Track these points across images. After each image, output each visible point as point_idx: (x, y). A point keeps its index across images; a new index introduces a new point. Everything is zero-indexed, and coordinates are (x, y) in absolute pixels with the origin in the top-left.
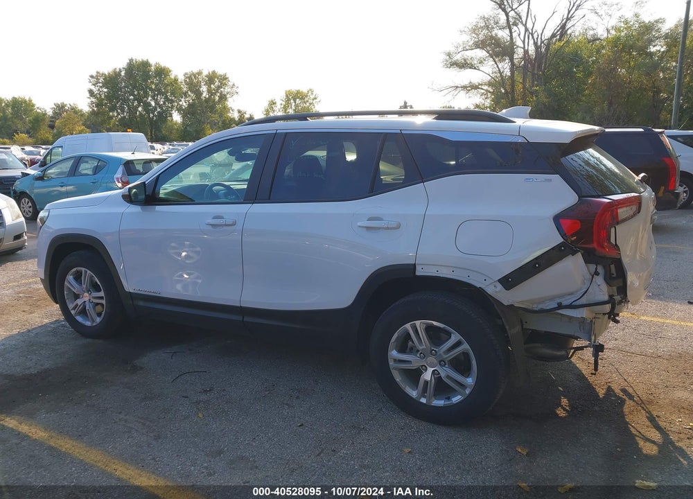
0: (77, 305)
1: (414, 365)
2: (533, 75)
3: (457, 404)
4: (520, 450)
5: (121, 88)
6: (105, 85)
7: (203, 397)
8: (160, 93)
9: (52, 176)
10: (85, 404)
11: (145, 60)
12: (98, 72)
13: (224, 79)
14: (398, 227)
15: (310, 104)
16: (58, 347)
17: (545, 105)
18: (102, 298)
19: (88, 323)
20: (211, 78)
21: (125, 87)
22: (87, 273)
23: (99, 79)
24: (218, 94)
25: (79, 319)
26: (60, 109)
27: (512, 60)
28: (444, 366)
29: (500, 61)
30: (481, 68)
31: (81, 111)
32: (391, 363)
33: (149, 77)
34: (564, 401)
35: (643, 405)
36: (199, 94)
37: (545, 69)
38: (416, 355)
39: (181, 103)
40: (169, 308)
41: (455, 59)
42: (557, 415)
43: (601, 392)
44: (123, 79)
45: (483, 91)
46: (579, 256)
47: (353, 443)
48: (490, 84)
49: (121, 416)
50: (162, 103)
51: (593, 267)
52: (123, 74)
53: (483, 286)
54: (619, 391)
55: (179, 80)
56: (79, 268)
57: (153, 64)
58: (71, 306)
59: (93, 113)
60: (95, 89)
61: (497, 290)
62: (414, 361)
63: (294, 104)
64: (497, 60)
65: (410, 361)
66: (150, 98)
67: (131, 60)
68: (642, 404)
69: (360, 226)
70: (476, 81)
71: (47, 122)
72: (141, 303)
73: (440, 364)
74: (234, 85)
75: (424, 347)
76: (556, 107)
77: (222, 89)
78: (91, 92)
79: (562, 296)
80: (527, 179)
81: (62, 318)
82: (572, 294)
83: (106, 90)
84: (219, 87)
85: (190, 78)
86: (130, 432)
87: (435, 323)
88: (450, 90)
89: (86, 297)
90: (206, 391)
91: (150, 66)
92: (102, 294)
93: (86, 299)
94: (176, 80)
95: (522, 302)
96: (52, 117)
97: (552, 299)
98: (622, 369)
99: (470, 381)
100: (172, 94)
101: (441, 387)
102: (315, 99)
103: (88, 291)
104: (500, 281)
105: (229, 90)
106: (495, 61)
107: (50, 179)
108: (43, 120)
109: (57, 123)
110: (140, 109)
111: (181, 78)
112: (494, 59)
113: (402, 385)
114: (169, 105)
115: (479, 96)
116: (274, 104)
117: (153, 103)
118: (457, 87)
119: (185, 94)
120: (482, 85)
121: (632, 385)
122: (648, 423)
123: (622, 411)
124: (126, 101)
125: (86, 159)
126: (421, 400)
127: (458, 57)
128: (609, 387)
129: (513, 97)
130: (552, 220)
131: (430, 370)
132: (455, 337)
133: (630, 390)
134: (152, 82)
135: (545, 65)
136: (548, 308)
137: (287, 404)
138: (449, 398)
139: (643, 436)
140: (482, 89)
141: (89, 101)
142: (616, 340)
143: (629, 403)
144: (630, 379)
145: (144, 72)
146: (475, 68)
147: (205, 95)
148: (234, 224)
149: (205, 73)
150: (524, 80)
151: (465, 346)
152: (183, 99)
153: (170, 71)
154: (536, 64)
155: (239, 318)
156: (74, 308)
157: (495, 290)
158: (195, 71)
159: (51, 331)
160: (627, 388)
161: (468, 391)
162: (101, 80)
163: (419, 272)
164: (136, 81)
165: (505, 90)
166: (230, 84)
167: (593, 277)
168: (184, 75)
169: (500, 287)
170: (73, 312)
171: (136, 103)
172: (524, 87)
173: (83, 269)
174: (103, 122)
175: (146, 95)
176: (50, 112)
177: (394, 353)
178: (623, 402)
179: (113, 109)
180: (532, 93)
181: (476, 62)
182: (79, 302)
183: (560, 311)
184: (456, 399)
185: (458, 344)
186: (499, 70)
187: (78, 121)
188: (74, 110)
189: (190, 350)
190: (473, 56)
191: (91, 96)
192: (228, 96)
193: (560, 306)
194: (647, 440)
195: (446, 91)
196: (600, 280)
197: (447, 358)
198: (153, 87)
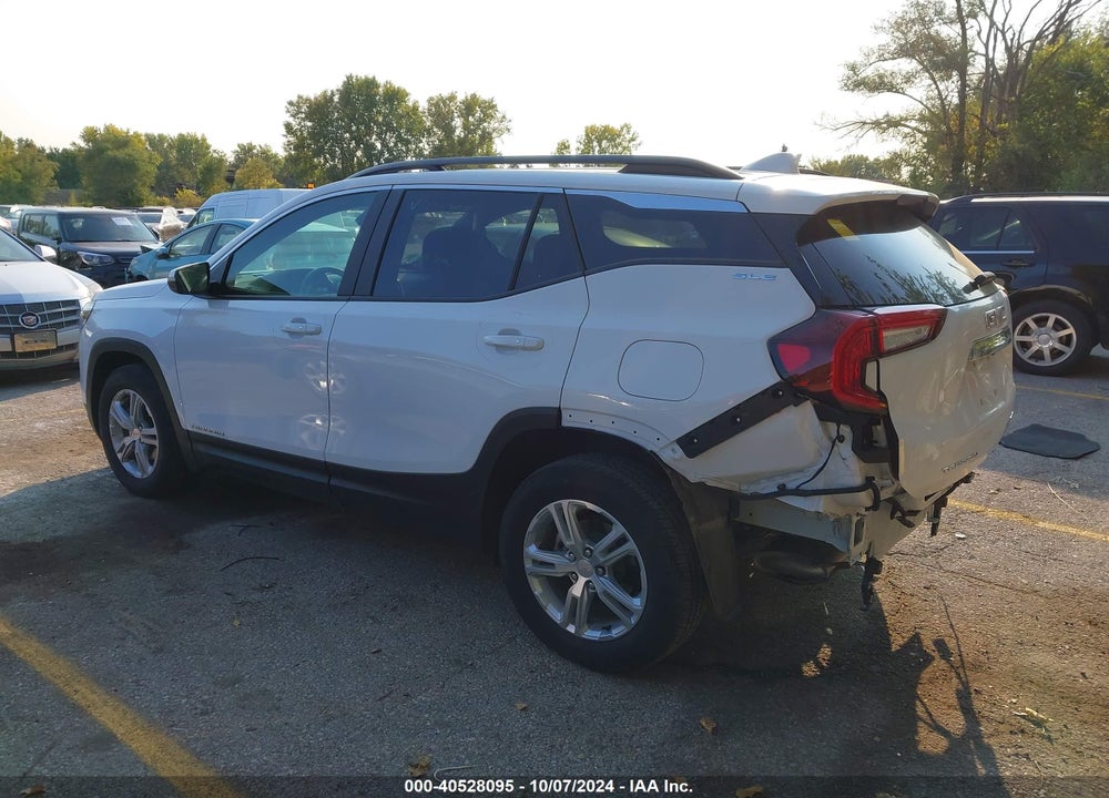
0: (124, 445)
1: (559, 572)
2: (1001, 101)
3: (618, 638)
4: (704, 724)
5: (332, 121)
6: (309, 117)
7: (256, 596)
8: (390, 129)
9: (183, 253)
10: (84, 593)
11: (370, 77)
12: (300, 97)
13: (489, 108)
14: (540, 347)
15: (624, 148)
16: (89, 507)
17: (1017, 155)
18: (154, 437)
19: (138, 474)
20: (470, 106)
21: (337, 119)
22: (137, 399)
23: (300, 108)
24: (480, 132)
25: (127, 466)
26: (246, 151)
27: (963, 75)
28: (601, 576)
29: (942, 80)
30: (908, 91)
31: (276, 156)
32: (528, 565)
33: (374, 104)
34: (825, 652)
35: (961, 670)
36: (449, 130)
37: (1021, 92)
38: (563, 556)
39: (421, 145)
40: (236, 458)
41: (864, 75)
42: (801, 672)
43: (897, 642)
44: (335, 107)
45: (907, 130)
46: (808, 409)
47: (443, 686)
48: (922, 119)
49: (126, 614)
50: (392, 144)
51: (832, 427)
52: (336, 99)
53: (656, 450)
54: (930, 643)
55: (420, 109)
56: (127, 391)
57: (382, 84)
58: (117, 447)
59: (289, 159)
60: (294, 123)
61: (676, 456)
62: (560, 563)
63: (598, 148)
64: (937, 76)
65: (553, 564)
66: (374, 137)
67: (350, 78)
68: (960, 668)
69: (487, 344)
70: (896, 113)
71: (224, 173)
72: (202, 448)
73: (597, 573)
74: (504, 117)
75: (573, 542)
76: (1038, 159)
77: (485, 124)
78: (288, 127)
79: (786, 473)
80: (738, 275)
81: (107, 465)
82: (802, 471)
83: (309, 124)
84: (481, 121)
85: (437, 105)
86: (123, 639)
87: (590, 506)
88: (851, 128)
89: (136, 434)
90: (262, 588)
91: (377, 86)
92: (154, 431)
93: (137, 438)
94: (415, 108)
95: (720, 479)
96: (233, 165)
97: (770, 476)
98: (956, 607)
99: (637, 603)
100: (409, 131)
101: (598, 611)
102: (633, 140)
103: (139, 425)
104: (680, 441)
105: (496, 125)
106: (933, 79)
107: (178, 257)
108: (219, 169)
109: (238, 174)
110: (359, 153)
111: (423, 105)
112: (931, 74)
113: (543, 601)
114: (404, 148)
115: (900, 138)
116: (566, 148)
117: (379, 146)
118: (864, 123)
119: (429, 132)
120: (906, 120)
121: (959, 635)
122: (953, 700)
123: (918, 677)
124: (339, 141)
125: (228, 229)
126: (568, 629)
127: (868, 72)
128: (917, 634)
129: (961, 140)
130: (765, 343)
131: (582, 580)
132: (618, 530)
133: (951, 644)
134: (379, 112)
135: (1022, 85)
136: (765, 492)
137: (372, 618)
138: (608, 629)
139: (934, 721)
140: (909, 127)
141: (285, 140)
142: (972, 557)
143: (939, 663)
144: (961, 625)
145: (368, 96)
146: (897, 92)
147: (459, 132)
148: (318, 332)
149: (461, 97)
150: (982, 114)
151: (631, 546)
152: (424, 140)
153: (407, 95)
154: (1008, 84)
155: (323, 479)
156: (120, 451)
157: (673, 457)
158: (445, 94)
159: (90, 482)
160: (946, 639)
161: (633, 621)
162: (304, 108)
163: (567, 422)
164: (357, 110)
165: (949, 128)
166: (499, 115)
167: (834, 443)
168: (429, 101)
169: (680, 452)
170: (120, 456)
171: (353, 144)
172: (982, 124)
173: (132, 392)
174: (304, 173)
175: (369, 132)
176: (231, 158)
177: (532, 549)
178: (929, 660)
179: (318, 153)
180: (994, 134)
181: (899, 81)
182: (128, 441)
183: (783, 499)
184: (616, 632)
185: (621, 541)
186: (940, 94)
187: (267, 172)
188: (266, 156)
189: (272, 524)
190: (896, 69)
191: (288, 132)
192: (494, 135)
193: (783, 490)
194: (937, 728)
195: (844, 131)
196: (845, 449)
197: (606, 561)
198: (381, 119)
